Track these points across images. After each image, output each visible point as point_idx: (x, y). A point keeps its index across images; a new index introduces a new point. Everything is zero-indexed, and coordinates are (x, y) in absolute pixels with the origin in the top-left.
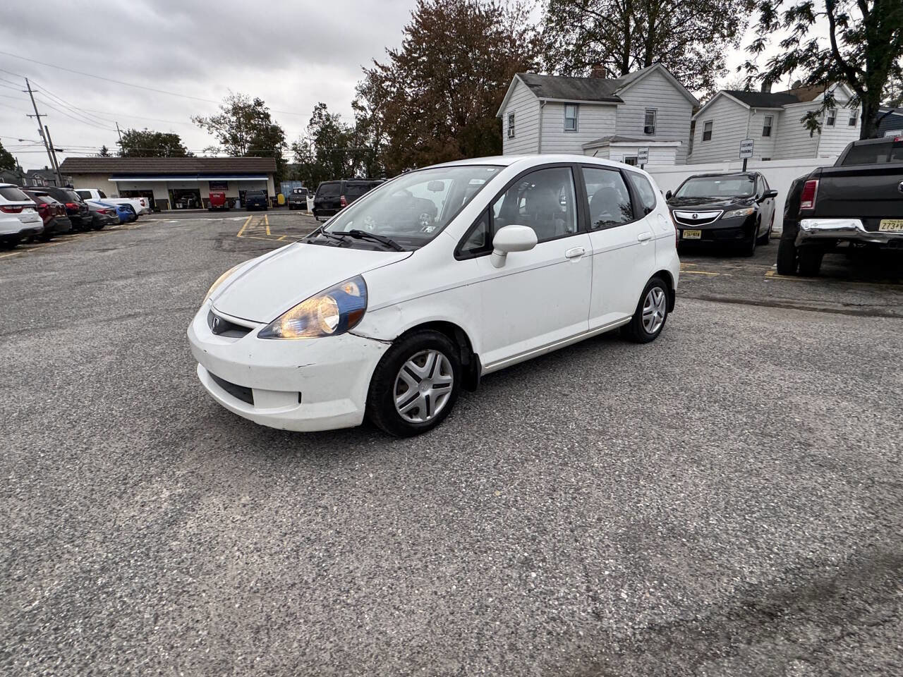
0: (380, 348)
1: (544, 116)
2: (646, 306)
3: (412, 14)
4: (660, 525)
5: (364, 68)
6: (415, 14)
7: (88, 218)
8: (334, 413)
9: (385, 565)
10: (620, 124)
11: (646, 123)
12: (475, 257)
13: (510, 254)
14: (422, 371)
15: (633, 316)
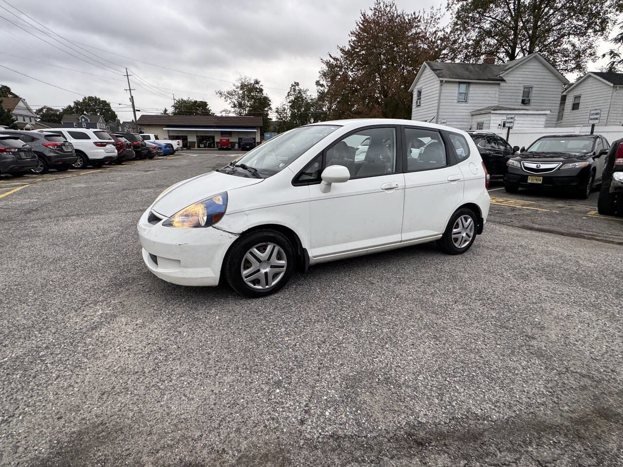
0: (231, 238)
1: (443, 91)
2: (455, 228)
3: (357, 23)
4: (381, 375)
5: (322, 59)
6: (358, 23)
7: (145, 152)
8: (200, 276)
9: (194, 370)
10: (501, 97)
11: (523, 97)
12: (308, 185)
13: (333, 184)
14: (263, 256)
15: (444, 234)
